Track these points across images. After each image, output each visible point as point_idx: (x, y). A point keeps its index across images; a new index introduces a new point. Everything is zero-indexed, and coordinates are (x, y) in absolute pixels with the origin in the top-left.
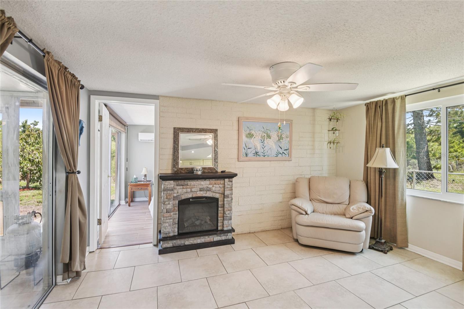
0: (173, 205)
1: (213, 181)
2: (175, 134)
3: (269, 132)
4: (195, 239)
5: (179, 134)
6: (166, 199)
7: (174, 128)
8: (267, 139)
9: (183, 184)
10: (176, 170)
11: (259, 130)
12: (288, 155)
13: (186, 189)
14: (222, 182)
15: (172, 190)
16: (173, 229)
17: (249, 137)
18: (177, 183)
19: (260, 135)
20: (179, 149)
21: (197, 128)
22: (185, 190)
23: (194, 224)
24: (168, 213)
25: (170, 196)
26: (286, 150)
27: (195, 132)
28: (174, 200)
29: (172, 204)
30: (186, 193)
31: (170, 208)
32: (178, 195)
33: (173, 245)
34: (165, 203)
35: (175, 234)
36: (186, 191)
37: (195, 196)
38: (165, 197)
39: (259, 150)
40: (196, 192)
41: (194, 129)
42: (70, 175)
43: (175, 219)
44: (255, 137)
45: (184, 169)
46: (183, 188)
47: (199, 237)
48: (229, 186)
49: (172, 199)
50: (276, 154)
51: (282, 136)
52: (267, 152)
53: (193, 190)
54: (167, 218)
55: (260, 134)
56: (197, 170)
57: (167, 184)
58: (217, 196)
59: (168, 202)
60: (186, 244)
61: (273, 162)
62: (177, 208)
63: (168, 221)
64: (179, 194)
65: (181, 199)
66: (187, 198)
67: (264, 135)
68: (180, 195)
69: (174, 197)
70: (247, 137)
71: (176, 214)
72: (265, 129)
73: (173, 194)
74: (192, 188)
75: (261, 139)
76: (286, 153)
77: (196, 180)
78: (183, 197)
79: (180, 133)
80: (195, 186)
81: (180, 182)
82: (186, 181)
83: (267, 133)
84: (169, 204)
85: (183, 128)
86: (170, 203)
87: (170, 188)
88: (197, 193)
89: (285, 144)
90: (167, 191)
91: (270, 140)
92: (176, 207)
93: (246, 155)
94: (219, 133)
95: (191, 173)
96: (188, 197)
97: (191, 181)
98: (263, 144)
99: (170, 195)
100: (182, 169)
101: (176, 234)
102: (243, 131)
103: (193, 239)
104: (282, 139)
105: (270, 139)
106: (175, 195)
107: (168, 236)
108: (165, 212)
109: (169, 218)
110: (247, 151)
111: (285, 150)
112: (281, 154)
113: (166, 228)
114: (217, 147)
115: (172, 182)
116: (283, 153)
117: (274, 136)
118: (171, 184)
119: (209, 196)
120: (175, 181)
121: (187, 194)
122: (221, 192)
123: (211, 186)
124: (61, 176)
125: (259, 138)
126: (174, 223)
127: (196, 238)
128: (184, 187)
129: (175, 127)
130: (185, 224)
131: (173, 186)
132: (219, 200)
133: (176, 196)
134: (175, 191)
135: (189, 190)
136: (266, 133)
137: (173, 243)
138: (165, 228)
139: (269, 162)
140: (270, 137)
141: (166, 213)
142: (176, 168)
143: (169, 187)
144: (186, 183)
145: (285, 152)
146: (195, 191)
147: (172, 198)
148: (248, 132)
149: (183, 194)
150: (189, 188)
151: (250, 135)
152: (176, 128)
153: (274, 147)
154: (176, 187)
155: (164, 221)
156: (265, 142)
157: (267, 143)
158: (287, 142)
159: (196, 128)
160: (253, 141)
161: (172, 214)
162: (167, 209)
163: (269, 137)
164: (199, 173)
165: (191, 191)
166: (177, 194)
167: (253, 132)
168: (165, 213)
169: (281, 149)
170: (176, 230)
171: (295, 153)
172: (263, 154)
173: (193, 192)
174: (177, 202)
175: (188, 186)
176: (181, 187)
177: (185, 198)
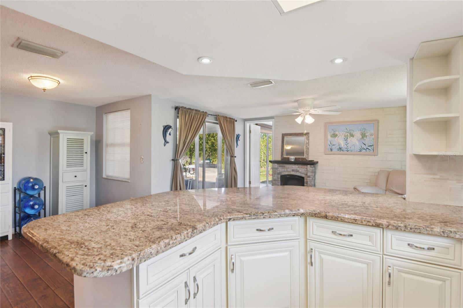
0: (278, 177)
1: (300, 166)
2: (283, 137)
3: (352, 132)
5: (285, 137)
8: (350, 137)
10: (282, 158)
11: (342, 131)
12: (372, 151)
14: (306, 167)
17: (333, 137)
19: (344, 134)
20: (284, 145)
22: (283, 170)
26: (371, 146)
27: (294, 135)
28: (278, 174)
31: (276, 178)
32: (280, 172)
34: (273, 177)
37: (290, 174)
38: (273, 172)
39: (342, 146)
40: (290, 171)
41: (294, 133)
42: (232, 158)
44: (338, 137)
45: (287, 158)
46: (282, 169)
48: (310, 170)
50: (360, 149)
51: (366, 134)
52: (350, 148)
53: (288, 170)
55: (343, 133)
57: (274, 165)
58: (303, 176)
59: (275, 175)
61: (357, 156)
67: (348, 135)
70: (331, 136)
71: (279, 183)
72: (348, 130)
75: (344, 137)
76: (370, 149)
77: (291, 164)
78: (283, 174)
80: (289, 168)
81: (281, 165)
82: (284, 164)
83: (350, 133)
85: (287, 134)
89: (369, 140)
90: (274, 169)
91: (353, 138)
92: (279, 179)
93: (331, 150)
94: (310, 135)
95: (289, 161)
96: (286, 174)
97: (287, 165)
98: (346, 141)
99: (276, 171)
100: (285, 158)
102: (329, 133)
104: (366, 137)
105: (353, 137)
106: (278, 172)
109: (275, 184)
110: (332, 147)
111: (369, 146)
112: (364, 149)
114: (308, 144)
116: (367, 148)
117: (358, 135)
119: (298, 175)
120: (278, 164)
121: (285, 172)
122: (305, 173)
123: (298, 169)
124: (229, 158)
125: (343, 137)
128: (283, 168)
129: (283, 133)
131: (277, 167)
132: (305, 179)
134: (278, 170)
136: (349, 132)
139: (353, 156)
140: (353, 135)
141: (274, 181)
143: (275, 167)
144: (284, 166)
145: (369, 148)
148: (332, 133)
149: (283, 172)
151: (334, 136)
153: (357, 143)
154: (278, 167)
156: (349, 139)
157: (351, 140)
158: (371, 139)
160: (337, 140)
161: (276, 182)
163: (352, 135)
164: (293, 160)
165: (287, 171)
167: (337, 133)
169: (365, 145)
171: (381, 149)
172: (346, 150)
173: (288, 171)
174: (280, 176)
175: (285, 168)
176: (282, 168)
177: (284, 174)
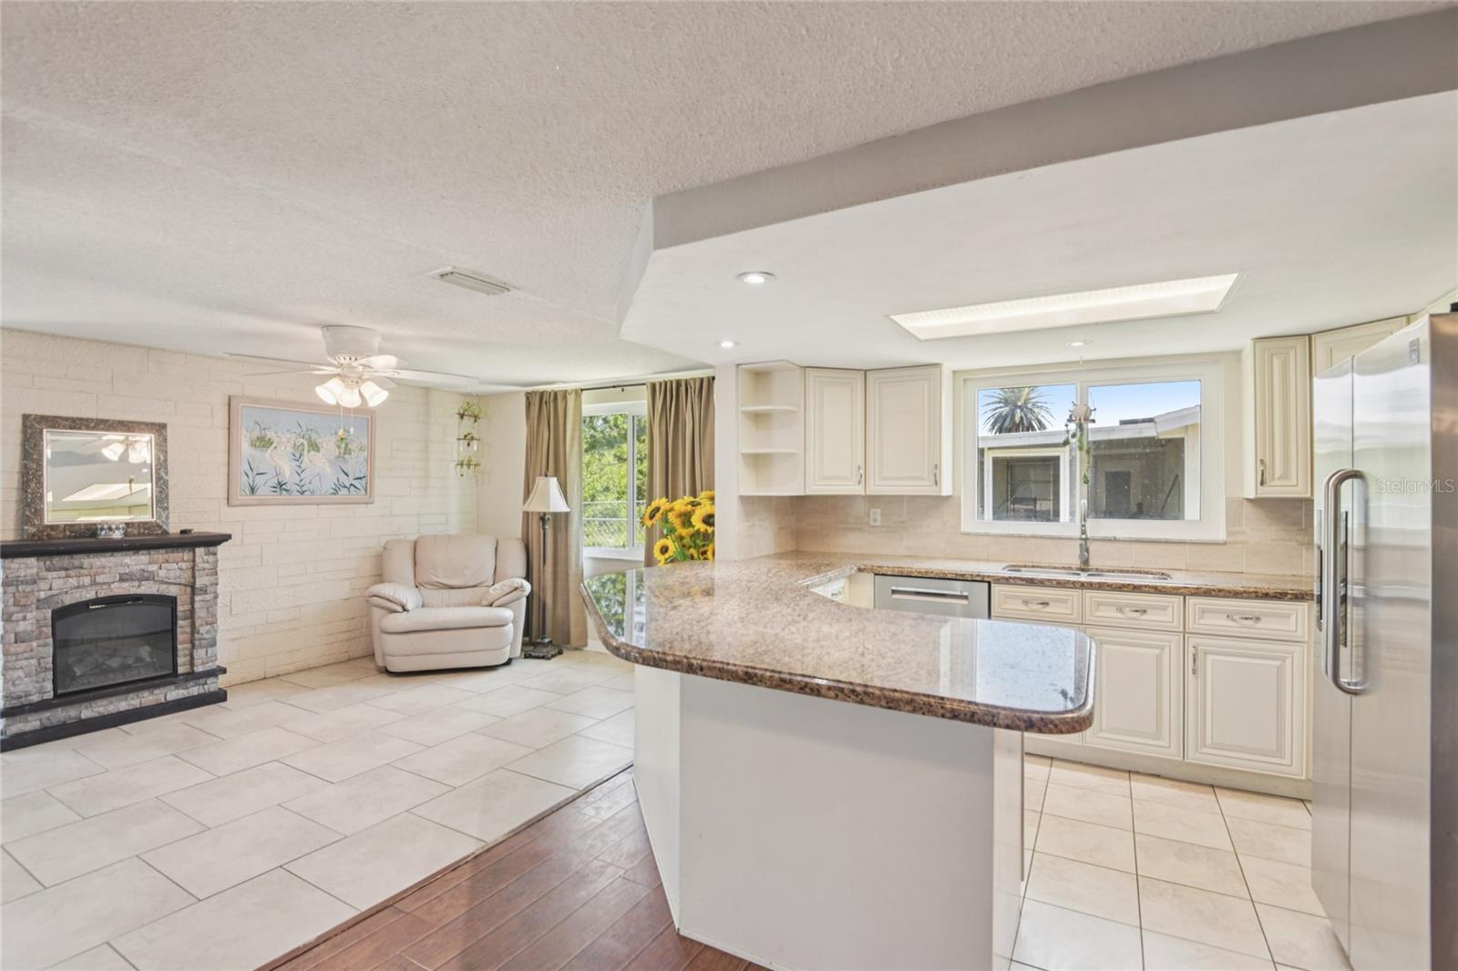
0: (38, 621)
1: (159, 555)
2: (29, 431)
3: (314, 436)
4: (111, 703)
5: (41, 432)
6: (15, 605)
7: (26, 417)
8: (309, 451)
9: (66, 566)
10: (33, 530)
11: (288, 431)
12: (363, 492)
13: (75, 579)
14: (187, 555)
15: (34, 582)
16: (38, 685)
17: (259, 447)
18: (48, 563)
19: (292, 442)
20: (42, 474)
21: (100, 417)
22: (73, 582)
23: (105, 667)
24: (23, 642)
25: (28, 597)
26: (360, 478)
27: (94, 429)
28: (37, 608)
29: (35, 620)
30: (78, 587)
31: (29, 628)
32: (52, 596)
33: (41, 724)
34: (11, 617)
35: (45, 697)
36: (76, 585)
37: (107, 595)
38: (12, 600)
39: (287, 476)
40: (109, 584)
41: (92, 420)
43: (43, 658)
44: (276, 448)
45: (61, 529)
46: (67, 576)
47: (123, 697)
48: (207, 566)
49: (34, 606)
50: (334, 486)
51: (350, 446)
52: (310, 483)
53: (99, 579)
54: (20, 656)
55: (290, 439)
56: (110, 529)
57: (17, 566)
58: (172, 591)
59: (21, 615)
60: (83, 717)
61: (324, 506)
62: (50, 628)
63: (24, 663)
64: (54, 592)
65: (60, 606)
66: (80, 600)
67: (302, 444)
68: (57, 595)
69: (38, 600)
70: (253, 445)
71: (45, 645)
72: (304, 429)
73: (36, 593)
74: (95, 575)
75: (293, 451)
76: (359, 486)
77: (110, 554)
78: (69, 600)
79: (45, 431)
80: (107, 570)
81: (56, 560)
82: (75, 556)
83: (310, 437)
84: (24, 619)
85: (55, 417)
86: (29, 615)
87: (25, 576)
88: (112, 586)
89: (355, 464)
90: (17, 586)
91: (317, 454)
92: (47, 626)
93: (253, 490)
94: (170, 432)
95: (91, 536)
96: (84, 599)
97: (91, 555)
98: (298, 463)
99: (27, 594)
100: (53, 527)
101: (51, 695)
102: (244, 431)
103: (104, 702)
104: (350, 454)
105: (318, 451)
106: (42, 595)
107: (25, 703)
108: (13, 639)
109: (26, 655)
110: (253, 481)
111: (357, 479)
112: (345, 487)
113: (17, 682)
115: (32, 561)
116: (351, 485)
117: (329, 445)
118: (30, 566)
119: (148, 591)
120: (43, 558)
121: (80, 590)
122: (183, 581)
123: (153, 568)
125: (289, 449)
126: (41, 669)
127: (114, 699)
128: (71, 573)
129: (28, 412)
130: (76, 669)
131: (35, 571)
132: (178, 601)
133: (45, 599)
134: (43, 585)
135: (87, 580)
136: (307, 437)
137: (41, 720)
138: (14, 684)
139: (315, 506)
140: (317, 446)
141: (16, 642)
142: (34, 525)
143: (23, 574)
144: (76, 563)
145: (356, 483)
146: (106, 581)
147: (32, 603)
148: (256, 434)
149: (66, 593)
150: (86, 575)
151: (263, 442)
152: (30, 415)
153: (329, 471)
154: (44, 574)
155: (10, 665)
156: (305, 458)
157: (311, 461)
158: (361, 460)
159: (97, 420)
160: (271, 456)
161: (34, 644)
162: (16, 634)
163: (314, 447)
164: (117, 535)
165: (94, 583)
166: (50, 593)
167: (270, 434)
168: (10, 644)
169: (347, 475)
170: (49, 686)
171: (380, 486)
172: (299, 488)
173: (98, 584)
174: (49, 613)
175: (82, 571)
176: (63, 573)
177: (73, 602)
